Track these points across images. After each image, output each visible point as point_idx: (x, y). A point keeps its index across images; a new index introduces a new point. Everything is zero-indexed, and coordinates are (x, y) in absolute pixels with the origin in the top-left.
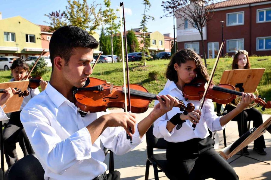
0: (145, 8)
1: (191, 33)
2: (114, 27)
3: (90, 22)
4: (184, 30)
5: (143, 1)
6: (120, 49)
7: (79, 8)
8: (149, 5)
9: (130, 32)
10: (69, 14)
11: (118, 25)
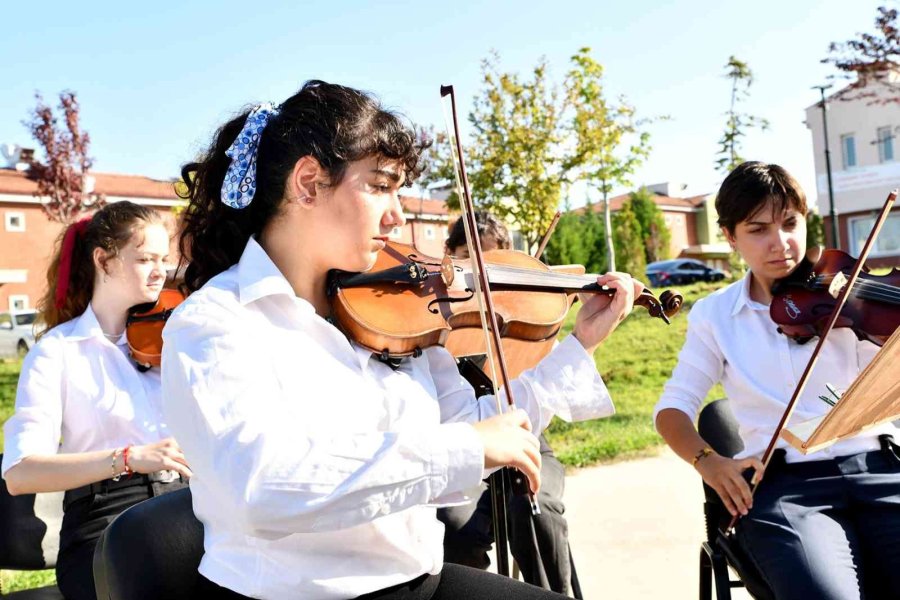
0: (735, 90)
1: (869, 182)
2: (613, 169)
3: (557, 143)
4: (843, 172)
5: (725, 67)
6: (628, 247)
7: (517, 99)
8: (748, 78)
9: (639, 197)
10: (488, 121)
11: (626, 161)
